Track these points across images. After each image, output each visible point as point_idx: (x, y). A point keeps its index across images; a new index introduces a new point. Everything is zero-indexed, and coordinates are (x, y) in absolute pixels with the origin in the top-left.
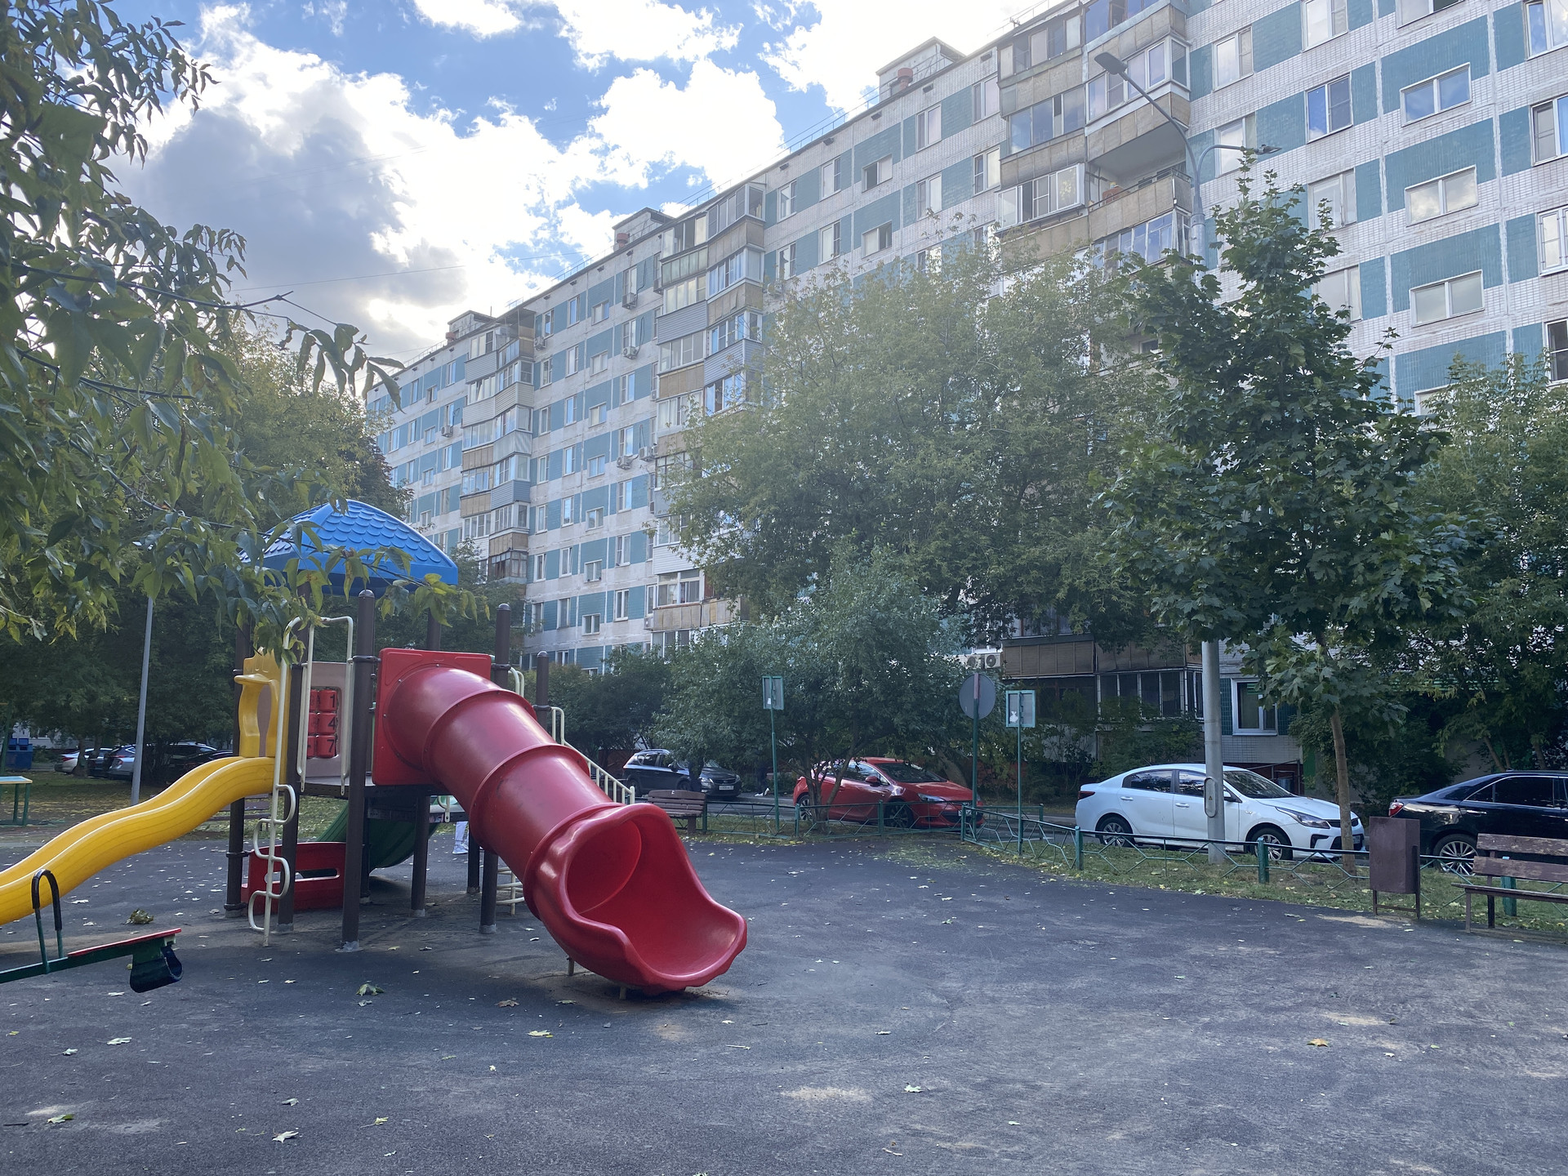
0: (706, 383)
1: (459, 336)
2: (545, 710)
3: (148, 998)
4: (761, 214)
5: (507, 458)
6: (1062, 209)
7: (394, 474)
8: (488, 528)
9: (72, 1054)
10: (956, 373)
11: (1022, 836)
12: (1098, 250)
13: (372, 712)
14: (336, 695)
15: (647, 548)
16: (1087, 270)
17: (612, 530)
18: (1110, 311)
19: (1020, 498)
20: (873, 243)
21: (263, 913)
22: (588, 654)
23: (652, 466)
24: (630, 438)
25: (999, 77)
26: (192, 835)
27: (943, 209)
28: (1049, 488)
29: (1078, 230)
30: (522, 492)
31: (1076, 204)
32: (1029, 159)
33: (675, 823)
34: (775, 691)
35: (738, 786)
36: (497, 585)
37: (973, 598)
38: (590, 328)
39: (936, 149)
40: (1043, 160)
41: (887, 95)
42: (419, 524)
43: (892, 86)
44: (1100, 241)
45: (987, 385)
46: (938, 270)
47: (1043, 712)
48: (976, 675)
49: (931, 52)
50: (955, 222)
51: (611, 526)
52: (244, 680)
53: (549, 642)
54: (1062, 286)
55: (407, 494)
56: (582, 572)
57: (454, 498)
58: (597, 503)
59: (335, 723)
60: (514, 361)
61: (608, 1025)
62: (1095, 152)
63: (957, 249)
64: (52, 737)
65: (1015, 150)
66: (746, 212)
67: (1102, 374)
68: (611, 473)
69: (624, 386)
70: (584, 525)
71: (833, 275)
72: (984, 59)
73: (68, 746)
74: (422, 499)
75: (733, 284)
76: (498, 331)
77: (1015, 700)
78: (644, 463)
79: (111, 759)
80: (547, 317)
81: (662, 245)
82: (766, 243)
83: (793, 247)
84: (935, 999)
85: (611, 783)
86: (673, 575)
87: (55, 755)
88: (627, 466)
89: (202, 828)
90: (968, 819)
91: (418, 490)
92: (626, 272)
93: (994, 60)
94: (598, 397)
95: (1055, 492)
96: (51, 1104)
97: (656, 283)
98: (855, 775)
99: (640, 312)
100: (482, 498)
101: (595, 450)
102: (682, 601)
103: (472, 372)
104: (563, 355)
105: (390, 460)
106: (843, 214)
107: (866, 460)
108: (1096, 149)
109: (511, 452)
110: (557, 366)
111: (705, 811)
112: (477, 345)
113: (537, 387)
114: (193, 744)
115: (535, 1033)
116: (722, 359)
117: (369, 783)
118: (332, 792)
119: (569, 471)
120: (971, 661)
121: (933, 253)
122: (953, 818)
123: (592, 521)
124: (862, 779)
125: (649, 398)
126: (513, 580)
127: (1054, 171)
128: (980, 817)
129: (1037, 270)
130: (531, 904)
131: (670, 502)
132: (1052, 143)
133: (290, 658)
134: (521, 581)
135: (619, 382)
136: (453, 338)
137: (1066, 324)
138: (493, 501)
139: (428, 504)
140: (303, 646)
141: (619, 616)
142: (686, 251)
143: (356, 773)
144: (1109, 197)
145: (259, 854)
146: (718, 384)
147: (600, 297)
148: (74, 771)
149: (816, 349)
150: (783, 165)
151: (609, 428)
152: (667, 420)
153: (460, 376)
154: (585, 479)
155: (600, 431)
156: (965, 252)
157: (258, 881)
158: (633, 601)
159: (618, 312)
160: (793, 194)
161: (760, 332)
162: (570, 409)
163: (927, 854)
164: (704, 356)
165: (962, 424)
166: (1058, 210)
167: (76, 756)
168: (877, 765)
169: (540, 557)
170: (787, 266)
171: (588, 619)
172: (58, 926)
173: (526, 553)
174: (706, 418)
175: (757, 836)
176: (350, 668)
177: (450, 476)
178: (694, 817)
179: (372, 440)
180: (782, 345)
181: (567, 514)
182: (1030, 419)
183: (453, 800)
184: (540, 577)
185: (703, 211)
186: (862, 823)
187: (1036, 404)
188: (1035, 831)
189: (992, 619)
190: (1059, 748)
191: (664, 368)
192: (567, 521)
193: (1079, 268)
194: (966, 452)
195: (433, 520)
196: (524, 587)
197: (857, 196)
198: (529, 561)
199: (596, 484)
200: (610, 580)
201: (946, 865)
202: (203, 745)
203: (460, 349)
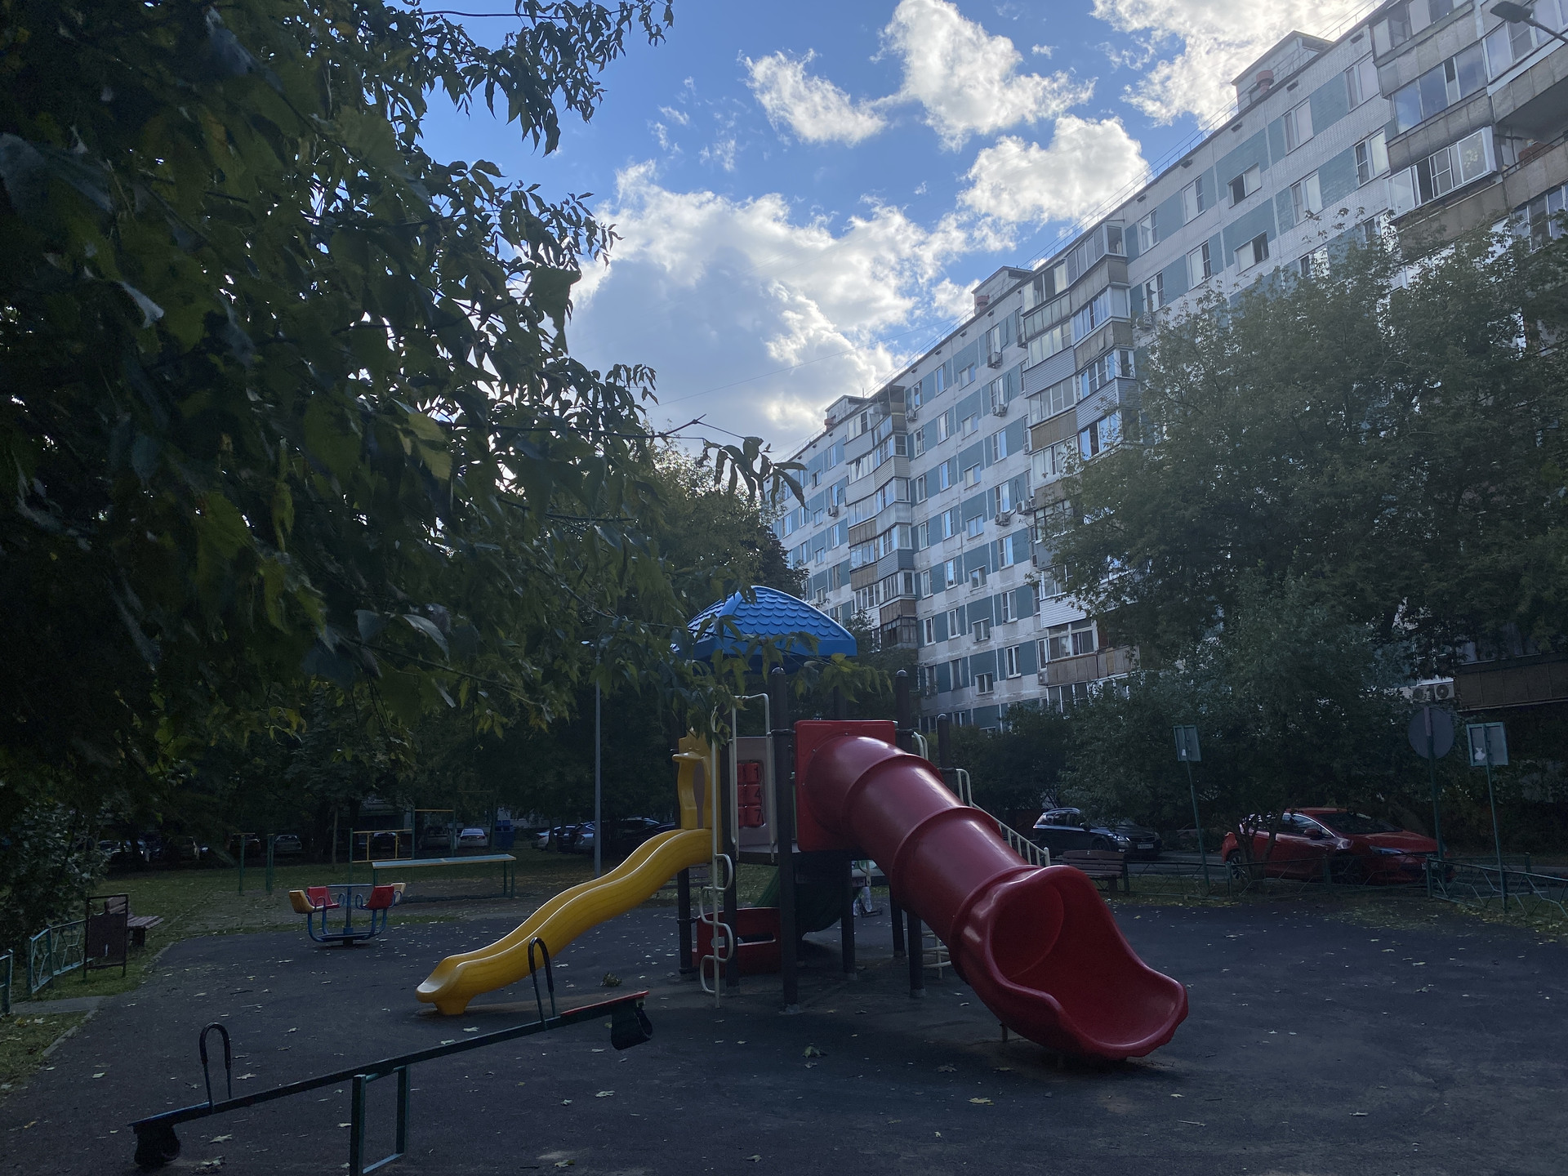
0: (1080, 428)
1: (836, 421)
2: (950, 772)
3: (624, 1056)
4: (1122, 251)
5: (889, 530)
6: (1470, 181)
7: (790, 557)
8: (878, 597)
9: (568, 1104)
10: (1360, 379)
11: (1506, 891)
12: (1521, 218)
13: (792, 782)
14: (759, 766)
15: (1034, 602)
16: (1510, 242)
17: (995, 587)
18: (1545, 282)
19: (1456, 504)
20: (1247, 256)
21: (712, 976)
22: (986, 713)
23: (1032, 519)
24: (1005, 492)
25: (1374, 55)
26: (646, 903)
27: (1324, 207)
28: (1492, 489)
29: (1491, 200)
30: (906, 560)
31: (1485, 173)
32: (1421, 135)
33: (1096, 885)
34: (1188, 742)
35: (1158, 844)
36: (890, 651)
37: (1410, 622)
38: (958, 393)
39: (1309, 146)
40: (1439, 132)
41: (1247, 103)
42: (815, 601)
43: (1251, 92)
44: (1522, 207)
45: (1400, 386)
46: (1326, 273)
47: (1514, 748)
48: (1426, 709)
49: (1293, 46)
50: (1340, 220)
51: (995, 583)
52: (680, 758)
53: (945, 704)
54: (1479, 264)
55: (802, 574)
56: (970, 632)
57: (843, 574)
58: (979, 562)
59: (760, 793)
60: (888, 436)
61: (1049, 1094)
62: (1503, 110)
63: (1346, 247)
64: (527, 818)
65: (1402, 129)
66: (1106, 252)
67: (1543, 354)
68: (990, 531)
69: (995, 444)
70: (968, 585)
71: (1207, 298)
72: (1354, 41)
73: (540, 825)
74: (816, 577)
75: (1098, 326)
76: (871, 411)
77: (1479, 735)
78: (1022, 517)
79: (575, 834)
80: (916, 390)
81: (1022, 300)
82: (1130, 277)
83: (1160, 277)
84: (1418, 1078)
85: (1024, 844)
86: (1063, 627)
87: (532, 834)
88: (1005, 522)
89: (654, 896)
90: (1435, 872)
91: (813, 568)
92: (988, 333)
93: (1367, 40)
94: (971, 459)
95: (1501, 493)
96: (558, 1149)
97: (1020, 338)
98: (1292, 827)
99: (1005, 369)
100: (869, 570)
101: (971, 510)
102: (1076, 653)
103: (852, 452)
104: (934, 423)
105: (786, 544)
106: (1211, 234)
107: (1268, 486)
108: (1504, 107)
109: (892, 523)
110: (928, 435)
111: (1125, 871)
112: (853, 427)
113: (911, 457)
114: (639, 819)
115: (975, 1100)
116: (1095, 401)
117: (795, 850)
118: (763, 860)
119: (949, 534)
120: (1418, 693)
121: (1318, 255)
122: (1415, 872)
123: (975, 581)
124: (1300, 832)
125: (1022, 452)
126: (905, 645)
127: (1453, 142)
128: (1449, 869)
129: (1446, 253)
130: (957, 967)
131: (1053, 553)
132: (1448, 112)
133: (718, 740)
134: (912, 646)
135: (991, 441)
136: (831, 424)
137: (1490, 305)
138: (881, 571)
139: (824, 582)
140: (728, 729)
141: (1012, 673)
142: (1046, 302)
143: (784, 840)
144: (1527, 158)
145: (704, 920)
146: (1093, 427)
147: (965, 364)
148: (546, 849)
149: (1196, 376)
150: (1140, 197)
151: (984, 488)
152: (1042, 471)
153: (840, 458)
154: (965, 542)
155: (976, 492)
156: (1355, 249)
157: (705, 947)
158: (1024, 657)
159: (984, 373)
160: (1154, 223)
161: (1132, 368)
162: (945, 473)
163: (1387, 913)
164: (1076, 402)
165: (1375, 431)
166: (1464, 183)
167: (547, 834)
168: (1315, 816)
169: (928, 622)
170: (1155, 297)
171: (981, 678)
172: (551, 989)
173: (915, 618)
174: (1084, 463)
175: (1186, 897)
176: (769, 742)
177: (839, 553)
178: (1114, 878)
179: (768, 528)
180: (1158, 378)
181: (951, 576)
182: (1458, 415)
183: (872, 864)
184: (930, 641)
185: (1060, 258)
186: (1304, 880)
187: (1463, 399)
188: (1522, 884)
189: (1437, 645)
190: (1542, 786)
191: (1035, 420)
192: (951, 583)
193: (1498, 242)
194: (1382, 461)
195: (827, 595)
196: (916, 652)
197: (1224, 213)
198: (918, 625)
199: (977, 543)
200: (999, 637)
201: (1415, 926)
202: (648, 819)
203: (838, 433)
